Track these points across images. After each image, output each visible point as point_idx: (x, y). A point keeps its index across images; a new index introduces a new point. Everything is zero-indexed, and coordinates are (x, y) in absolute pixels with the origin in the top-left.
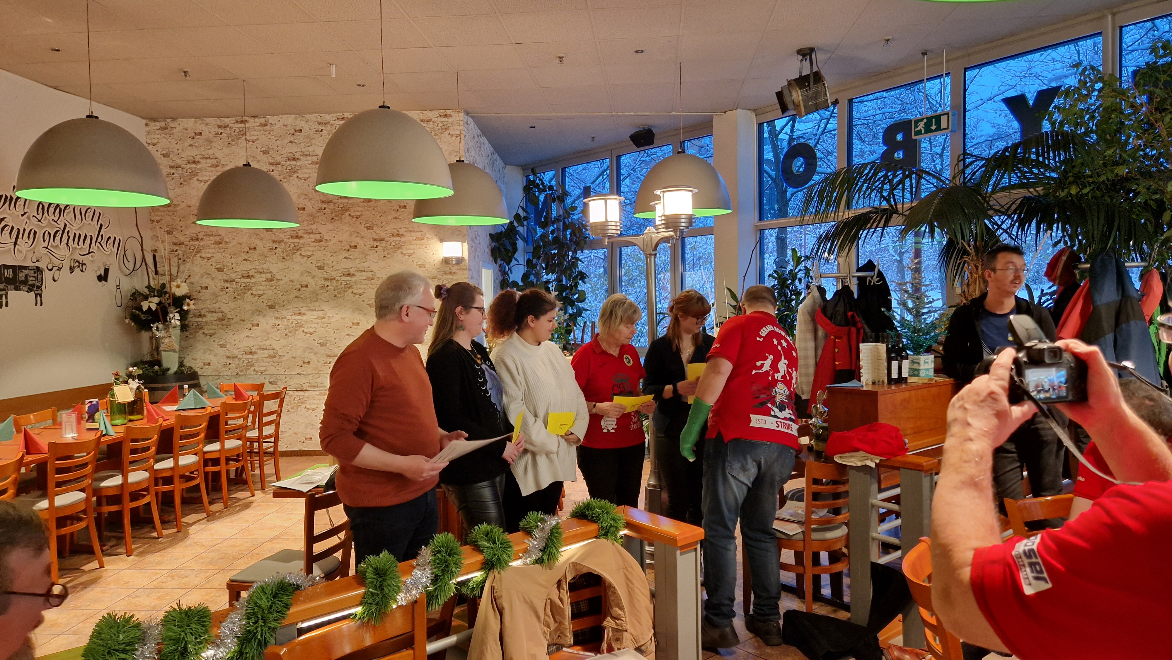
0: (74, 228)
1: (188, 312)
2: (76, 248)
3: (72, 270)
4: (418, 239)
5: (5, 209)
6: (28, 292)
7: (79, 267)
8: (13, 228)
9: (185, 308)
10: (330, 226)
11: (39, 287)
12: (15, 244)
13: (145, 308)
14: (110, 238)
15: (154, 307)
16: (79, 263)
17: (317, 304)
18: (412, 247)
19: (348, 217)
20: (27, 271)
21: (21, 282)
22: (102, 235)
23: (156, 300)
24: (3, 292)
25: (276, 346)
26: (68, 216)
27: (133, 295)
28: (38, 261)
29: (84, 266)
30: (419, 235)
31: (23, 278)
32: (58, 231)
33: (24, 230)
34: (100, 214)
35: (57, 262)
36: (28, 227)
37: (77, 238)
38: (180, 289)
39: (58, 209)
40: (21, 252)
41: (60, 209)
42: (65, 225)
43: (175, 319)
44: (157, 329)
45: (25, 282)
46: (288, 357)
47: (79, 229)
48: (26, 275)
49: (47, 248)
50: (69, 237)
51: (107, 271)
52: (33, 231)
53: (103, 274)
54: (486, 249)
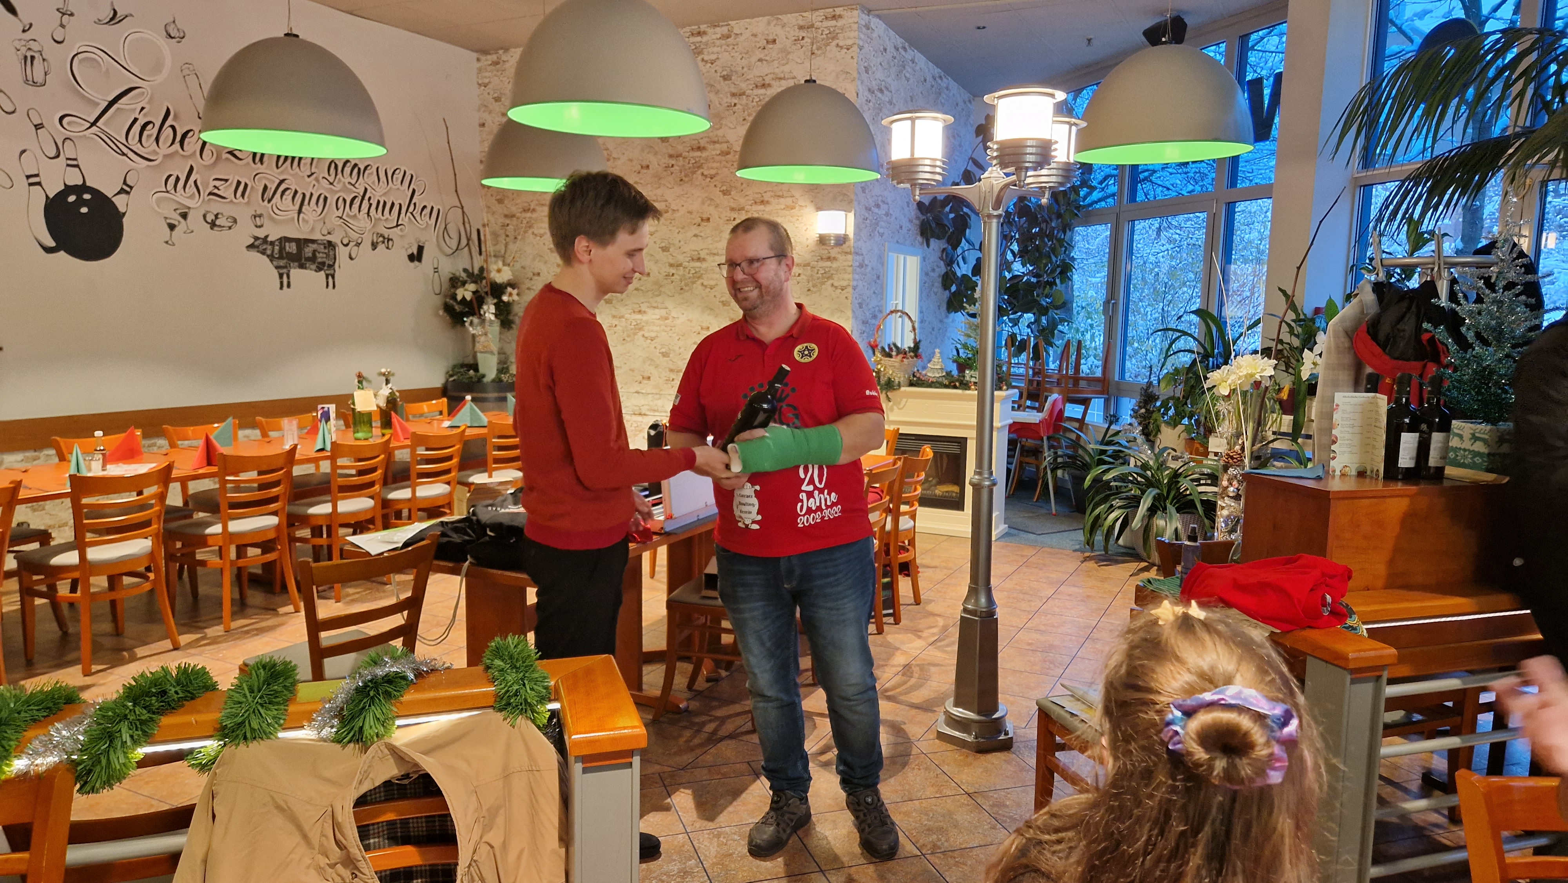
0: (378, 193)
1: (508, 305)
2: (380, 219)
3: (374, 246)
5: (287, 168)
6: (316, 271)
7: (383, 242)
8: (296, 192)
9: (505, 298)
10: (678, 190)
11: (331, 266)
12: (300, 211)
13: (459, 298)
14: (425, 207)
15: (468, 296)
16: (384, 238)
17: (659, 299)
19: (700, 177)
20: (314, 246)
21: (308, 259)
22: (415, 204)
23: (472, 287)
24: (285, 271)
26: (370, 178)
27: (451, 279)
28: (329, 233)
29: (390, 242)
30: (789, 201)
31: (310, 255)
32: (355, 197)
33: (312, 194)
34: (412, 176)
35: (354, 236)
36: (316, 192)
37: (382, 206)
38: (501, 274)
39: (356, 170)
40: (307, 222)
41: (359, 169)
42: (366, 190)
43: (489, 310)
44: (471, 323)
45: (313, 259)
47: (385, 194)
48: (314, 251)
49: (341, 218)
50: (371, 205)
51: (421, 249)
52: (322, 196)
53: (415, 253)
54: (906, 225)
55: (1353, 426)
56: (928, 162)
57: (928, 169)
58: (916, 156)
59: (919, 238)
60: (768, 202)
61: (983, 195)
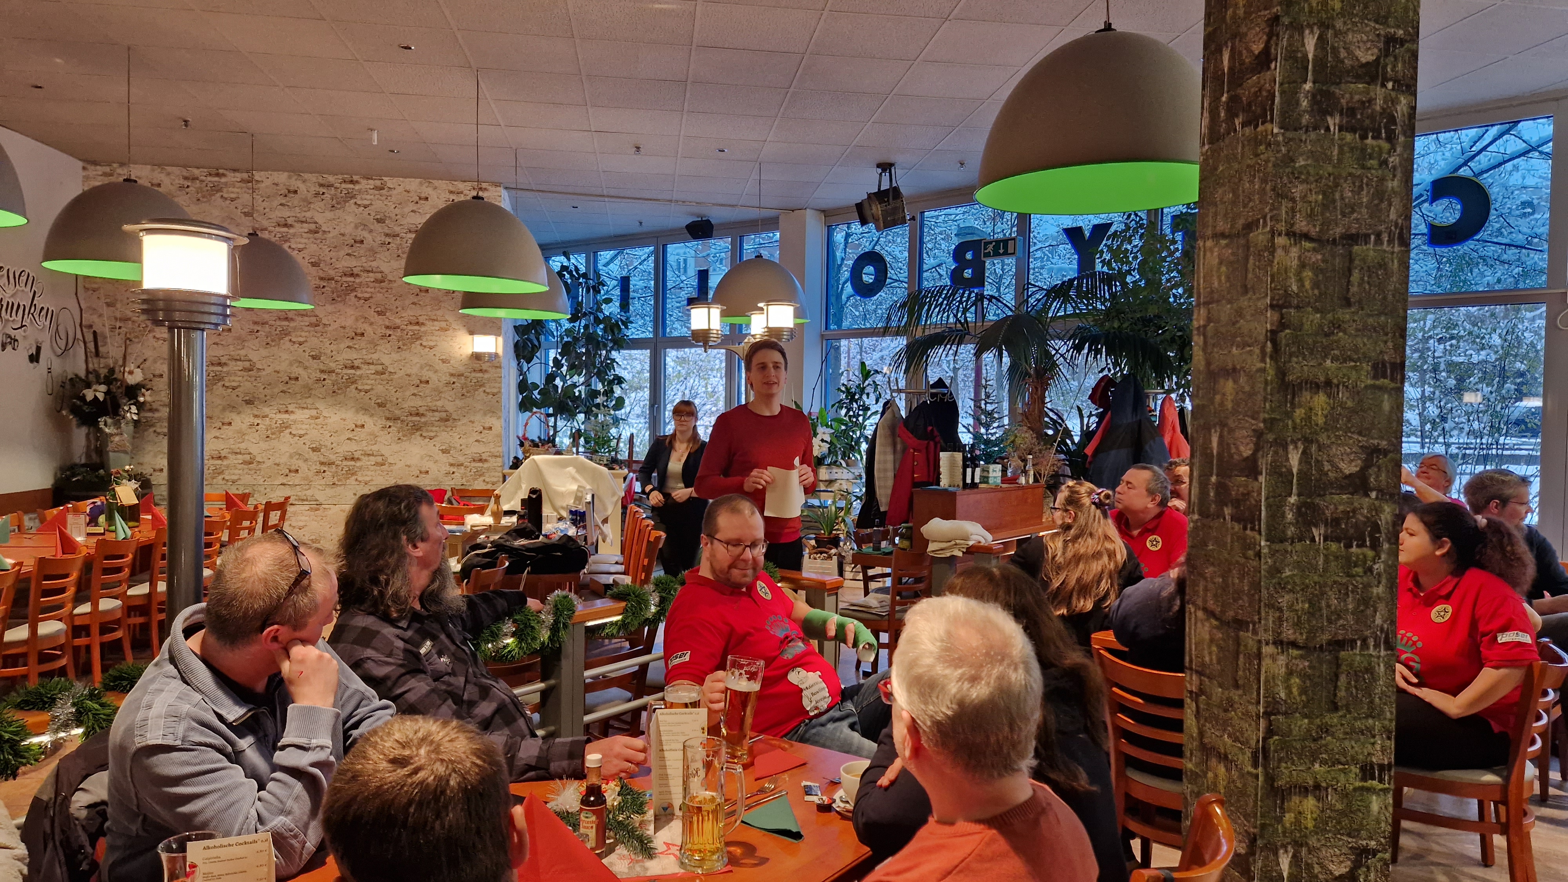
0: (7, 295)
1: (146, 405)
3: (4, 347)
4: (442, 329)
7: (11, 343)
9: (142, 399)
10: (329, 308)
13: (89, 398)
14: (43, 308)
16: (11, 339)
17: (309, 401)
18: (434, 338)
22: (35, 305)
25: (254, 450)
26: (2, 280)
27: (72, 380)
29: (16, 343)
30: (443, 324)
37: (10, 307)
38: (133, 376)
44: (106, 425)
46: (269, 463)
50: (2, 306)
51: (38, 349)
53: (34, 353)
60: (423, 324)
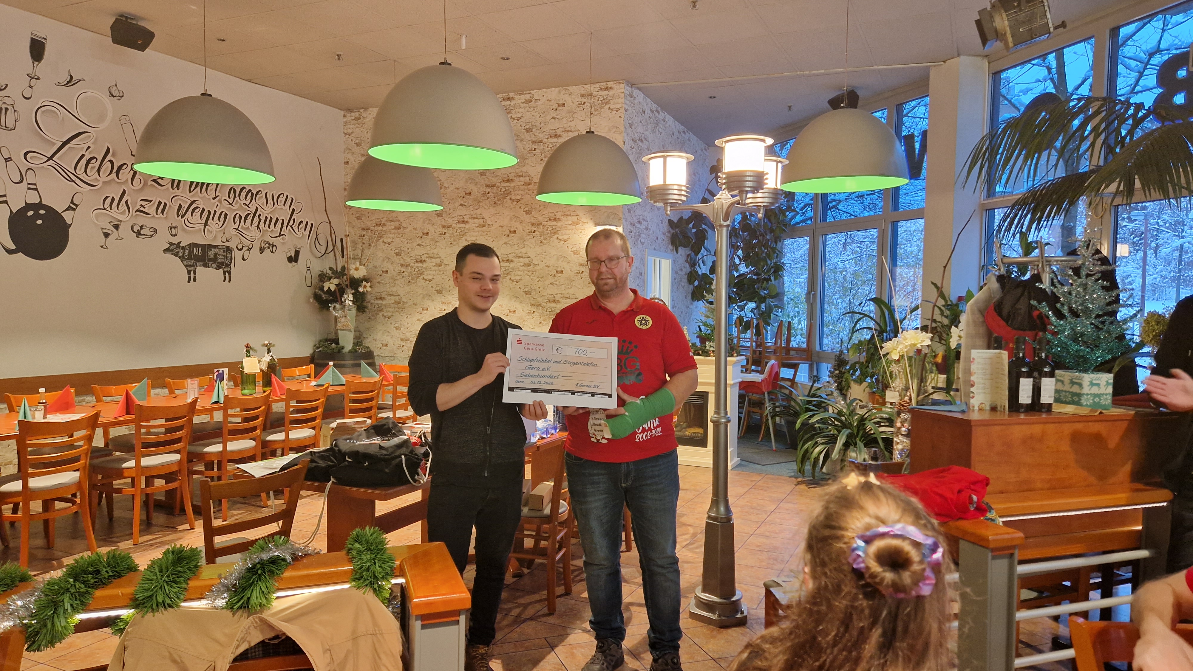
0: (266, 211)
1: (363, 294)
2: (267, 230)
3: (262, 250)
4: (573, 223)
5: (197, 192)
6: (216, 269)
8: (203, 210)
9: (361, 289)
10: (492, 210)
11: (228, 265)
12: (206, 224)
13: (326, 289)
15: (333, 288)
18: (568, 232)
19: (509, 201)
20: (216, 250)
21: (211, 260)
23: (336, 281)
24: (192, 268)
26: (261, 200)
27: (320, 275)
30: (575, 219)
31: (212, 257)
32: (249, 214)
33: (215, 212)
34: (292, 199)
35: (247, 243)
36: (219, 210)
37: (268, 221)
38: (358, 272)
39: (250, 194)
40: (211, 232)
41: (252, 194)
42: (257, 208)
43: (349, 298)
44: (334, 308)
45: (214, 260)
47: (271, 212)
48: (216, 254)
49: (237, 229)
50: (260, 220)
51: (297, 253)
52: (224, 213)
53: (293, 256)
54: (661, 237)
55: (985, 374)
56: (676, 187)
57: (676, 192)
58: (667, 183)
59: (671, 247)
60: (559, 219)
61: (716, 211)
